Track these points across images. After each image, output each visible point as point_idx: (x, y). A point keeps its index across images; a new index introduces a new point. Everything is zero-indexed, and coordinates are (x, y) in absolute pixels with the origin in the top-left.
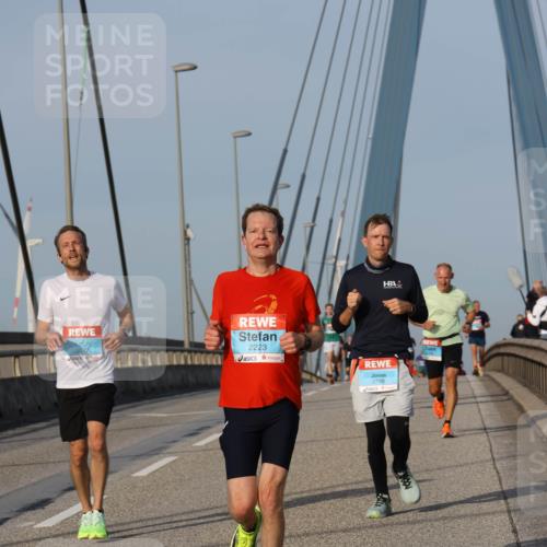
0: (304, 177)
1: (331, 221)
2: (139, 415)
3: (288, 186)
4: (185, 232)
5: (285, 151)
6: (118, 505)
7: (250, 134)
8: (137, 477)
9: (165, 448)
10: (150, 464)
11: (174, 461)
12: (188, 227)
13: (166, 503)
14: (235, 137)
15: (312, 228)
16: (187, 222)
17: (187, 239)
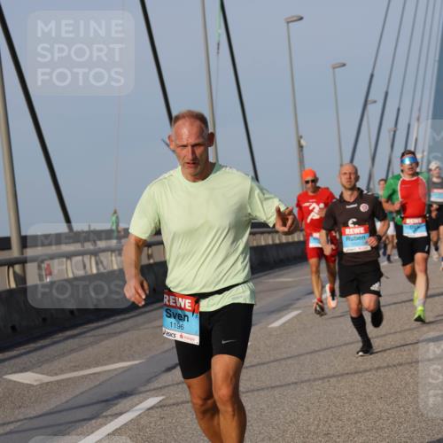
0: (387, 94)
1: (409, 126)
2: (271, 280)
3: (375, 102)
4: (299, 142)
5: (372, 76)
6: (259, 350)
7: (344, 65)
8: (272, 328)
9: (291, 305)
10: (280, 318)
11: (299, 315)
12: (301, 137)
13: (294, 347)
14: (334, 68)
15: (395, 132)
16: (300, 134)
17: (301, 147)
